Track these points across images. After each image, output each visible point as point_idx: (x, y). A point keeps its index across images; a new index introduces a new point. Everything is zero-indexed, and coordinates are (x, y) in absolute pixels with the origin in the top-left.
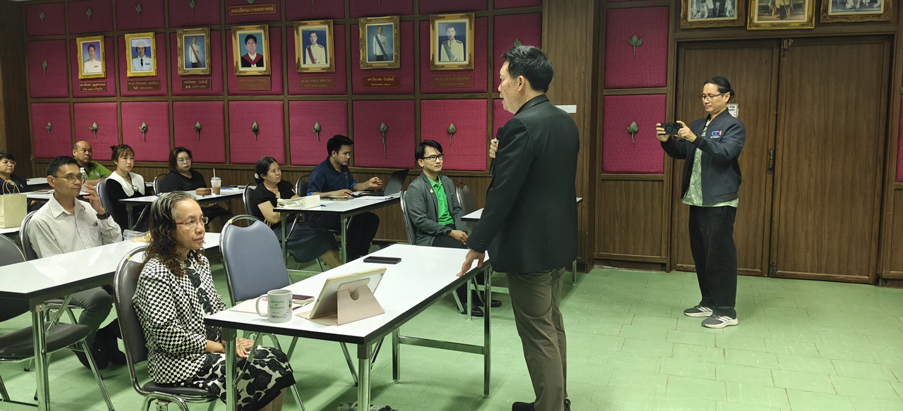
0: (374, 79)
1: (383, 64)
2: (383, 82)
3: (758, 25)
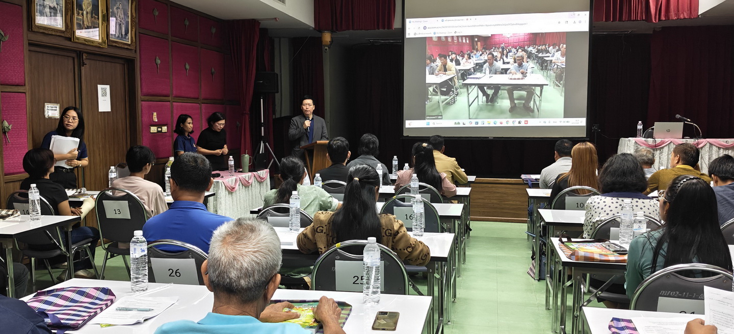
3: (78, 39)
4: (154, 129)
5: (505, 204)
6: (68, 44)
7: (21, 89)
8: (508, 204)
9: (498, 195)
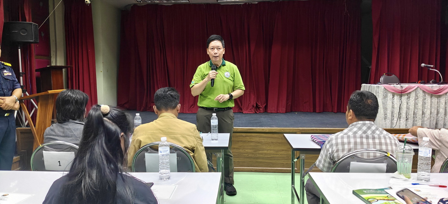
5: (259, 154)
8: (262, 154)
9: (252, 144)
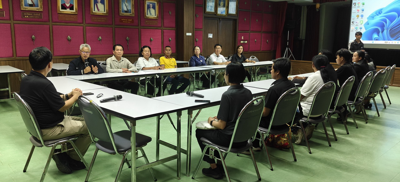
0: (124, 20)
1: (128, 14)
2: (127, 21)
3: (218, 14)
4: (242, 42)
6: (215, 16)
7: (201, 30)
